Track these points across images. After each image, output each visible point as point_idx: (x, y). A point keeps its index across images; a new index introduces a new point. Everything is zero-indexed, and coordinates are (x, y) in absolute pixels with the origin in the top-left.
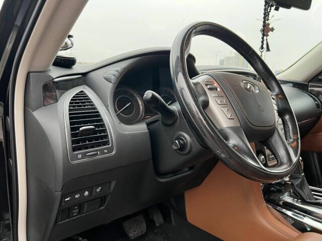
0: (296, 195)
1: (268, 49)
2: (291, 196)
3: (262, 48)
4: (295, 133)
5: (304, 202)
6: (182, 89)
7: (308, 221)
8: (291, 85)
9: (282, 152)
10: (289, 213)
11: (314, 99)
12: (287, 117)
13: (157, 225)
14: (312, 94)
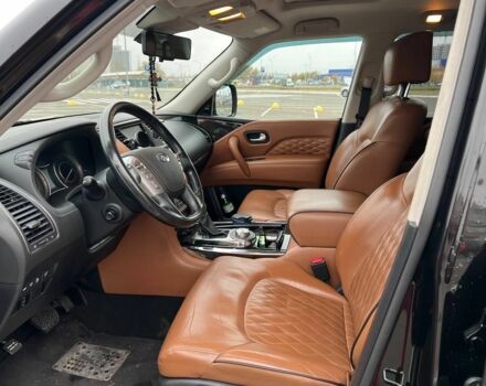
0: (205, 233)
1: (159, 99)
2: (200, 234)
3: (153, 97)
4: (199, 185)
5: (212, 236)
6: (118, 167)
7: (216, 250)
8: (180, 118)
9: (193, 203)
10: (201, 248)
11: (205, 134)
12: (191, 173)
13: (67, 310)
14: (201, 127)
